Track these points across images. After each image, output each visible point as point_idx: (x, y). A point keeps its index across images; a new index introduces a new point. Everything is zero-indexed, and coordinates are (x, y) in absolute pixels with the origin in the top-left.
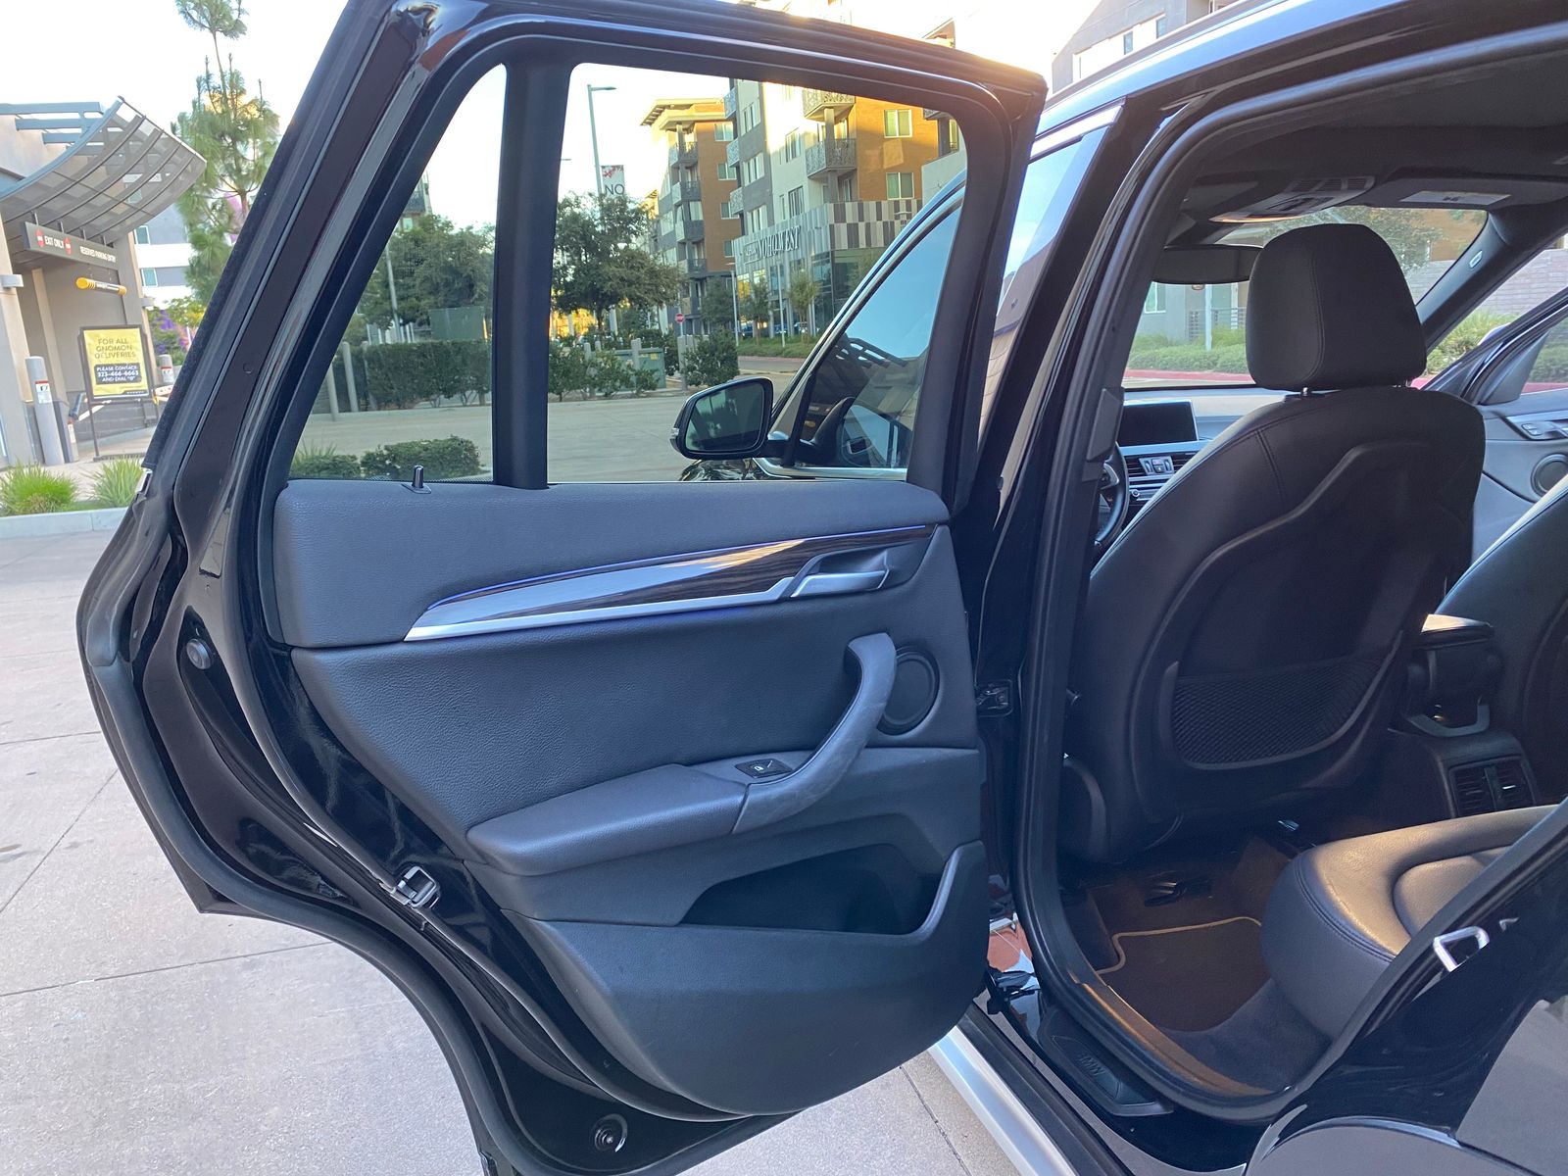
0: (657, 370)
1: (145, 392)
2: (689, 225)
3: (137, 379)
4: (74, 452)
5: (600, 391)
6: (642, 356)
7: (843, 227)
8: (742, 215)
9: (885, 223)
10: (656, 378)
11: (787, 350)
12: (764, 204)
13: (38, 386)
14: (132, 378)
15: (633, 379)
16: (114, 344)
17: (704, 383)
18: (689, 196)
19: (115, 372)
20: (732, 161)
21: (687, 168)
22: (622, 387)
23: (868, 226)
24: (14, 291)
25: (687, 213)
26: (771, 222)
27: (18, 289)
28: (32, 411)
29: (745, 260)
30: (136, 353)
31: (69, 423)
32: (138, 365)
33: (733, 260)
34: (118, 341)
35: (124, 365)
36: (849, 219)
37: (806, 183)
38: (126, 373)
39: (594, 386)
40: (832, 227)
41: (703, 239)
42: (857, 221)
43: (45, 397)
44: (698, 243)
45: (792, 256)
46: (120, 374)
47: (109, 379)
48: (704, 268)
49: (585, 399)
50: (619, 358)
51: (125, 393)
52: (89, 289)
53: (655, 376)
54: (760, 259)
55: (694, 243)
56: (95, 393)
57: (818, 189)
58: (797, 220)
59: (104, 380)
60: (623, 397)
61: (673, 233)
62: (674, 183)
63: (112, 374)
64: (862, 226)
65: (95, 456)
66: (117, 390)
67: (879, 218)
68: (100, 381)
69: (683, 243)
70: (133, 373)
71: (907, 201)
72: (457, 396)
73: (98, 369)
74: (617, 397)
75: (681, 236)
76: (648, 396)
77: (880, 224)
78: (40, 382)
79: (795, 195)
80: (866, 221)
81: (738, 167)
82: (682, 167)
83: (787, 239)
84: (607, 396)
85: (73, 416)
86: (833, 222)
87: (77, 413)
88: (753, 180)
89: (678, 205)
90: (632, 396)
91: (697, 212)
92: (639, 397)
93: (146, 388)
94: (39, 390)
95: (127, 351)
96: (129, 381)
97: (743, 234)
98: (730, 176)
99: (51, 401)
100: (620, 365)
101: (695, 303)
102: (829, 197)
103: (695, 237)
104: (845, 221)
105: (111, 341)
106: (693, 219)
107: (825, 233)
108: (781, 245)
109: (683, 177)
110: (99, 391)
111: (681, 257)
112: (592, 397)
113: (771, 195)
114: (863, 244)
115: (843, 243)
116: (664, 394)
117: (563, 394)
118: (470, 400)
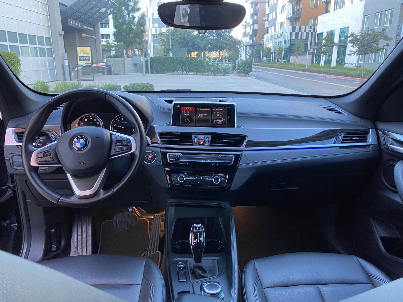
0: (229, 69)
1: (90, 64)
2: (254, 31)
3: (89, 60)
4: (72, 78)
5: (213, 73)
6: (226, 64)
7: (294, 33)
8: (267, 28)
9: (307, 33)
10: (229, 71)
11: (273, 66)
12: (274, 26)
13: (65, 60)
14: (88, 60)
15: (223, 71)
16: (84, 51)
17: (242, 73)
18: (255, 22)
19: (84, 58)
20: (266, 14)
21: (255, 15)
22: (219, 73)
23: (302, 33)
24: (62, 36)
25: (254, 27)
26: (275, 30)
27: (63, 35)
28: (63, 66)
29: (267, 41)
30: (89, 54)
31: (72, 70)
32: (89, 57)
33: (264, 40)
34: (85, 50)
35: (86, 56)
36: (296, 31)
37: (285, 20)
38: (86, 59)
39: (212, 72)
40: (291, 33)
41: (257, 35)
42: (298, 31)
43: (66, 63)
44: (256, 36)
45: (279, 40)
46: (85, 59)
47: (82, 60)
48: (256, 42)
49: (209, 75)
50: (220, 64)
51: (86, 64)
52: (85, 37)
53: (229, 70)
54: (271, 40)
55: (254, 35)
56: (79, 63)
57: (289, 22)
58: (282, 30)
59: (81, 60)
60: (219, 75)
61: (249, 32)
62: (251, 19)
63: (83, 59)
64: (300, 33)
65: (77, 79)
66: (84, 63)
67: (305, 31)
68: (80, 60)
69: (251, 35)
70: (88, 59)
71: (314, 27)
72: (176, 72)
73: (80, 57)
74: (217, 75)
75: (251, 33)
76: (226, 76)
77: (305, 33)
78: (66, 60)
79: (282, 23)
80: (301, 32)
81: (268, 15)
82: (254, 15)
83: (278, 35)
84: (215, 75)
85: (73, 69)
86: (292, 31)
87: (74, 68)
88: (272, 19)
89: (251, 25)
90: (222, 75)
91: (256, 27)
92: (224, 76)
93: (91, 63)
94: (65, 61)
95: (87, 53)
96: (87, 61)
97: (267, 34)
98: (266, 18)
99: (68, 64)
100: (219, 66)
101: (252, 51)
102: (292, 24)
103: (255, 33)
104: (295, 31)
105: (83, 50)
106: (255, 29)
107: (289, 34)
108: (277, 37)
109: (254, 18)
110: (80, 63)
111: (250, 39)
112: (211, 75)
113: (276, 23)
114: (299, 38)
115: (294, 38)
116: (230, 75)
117: (203, 73)
118: (179, 73)
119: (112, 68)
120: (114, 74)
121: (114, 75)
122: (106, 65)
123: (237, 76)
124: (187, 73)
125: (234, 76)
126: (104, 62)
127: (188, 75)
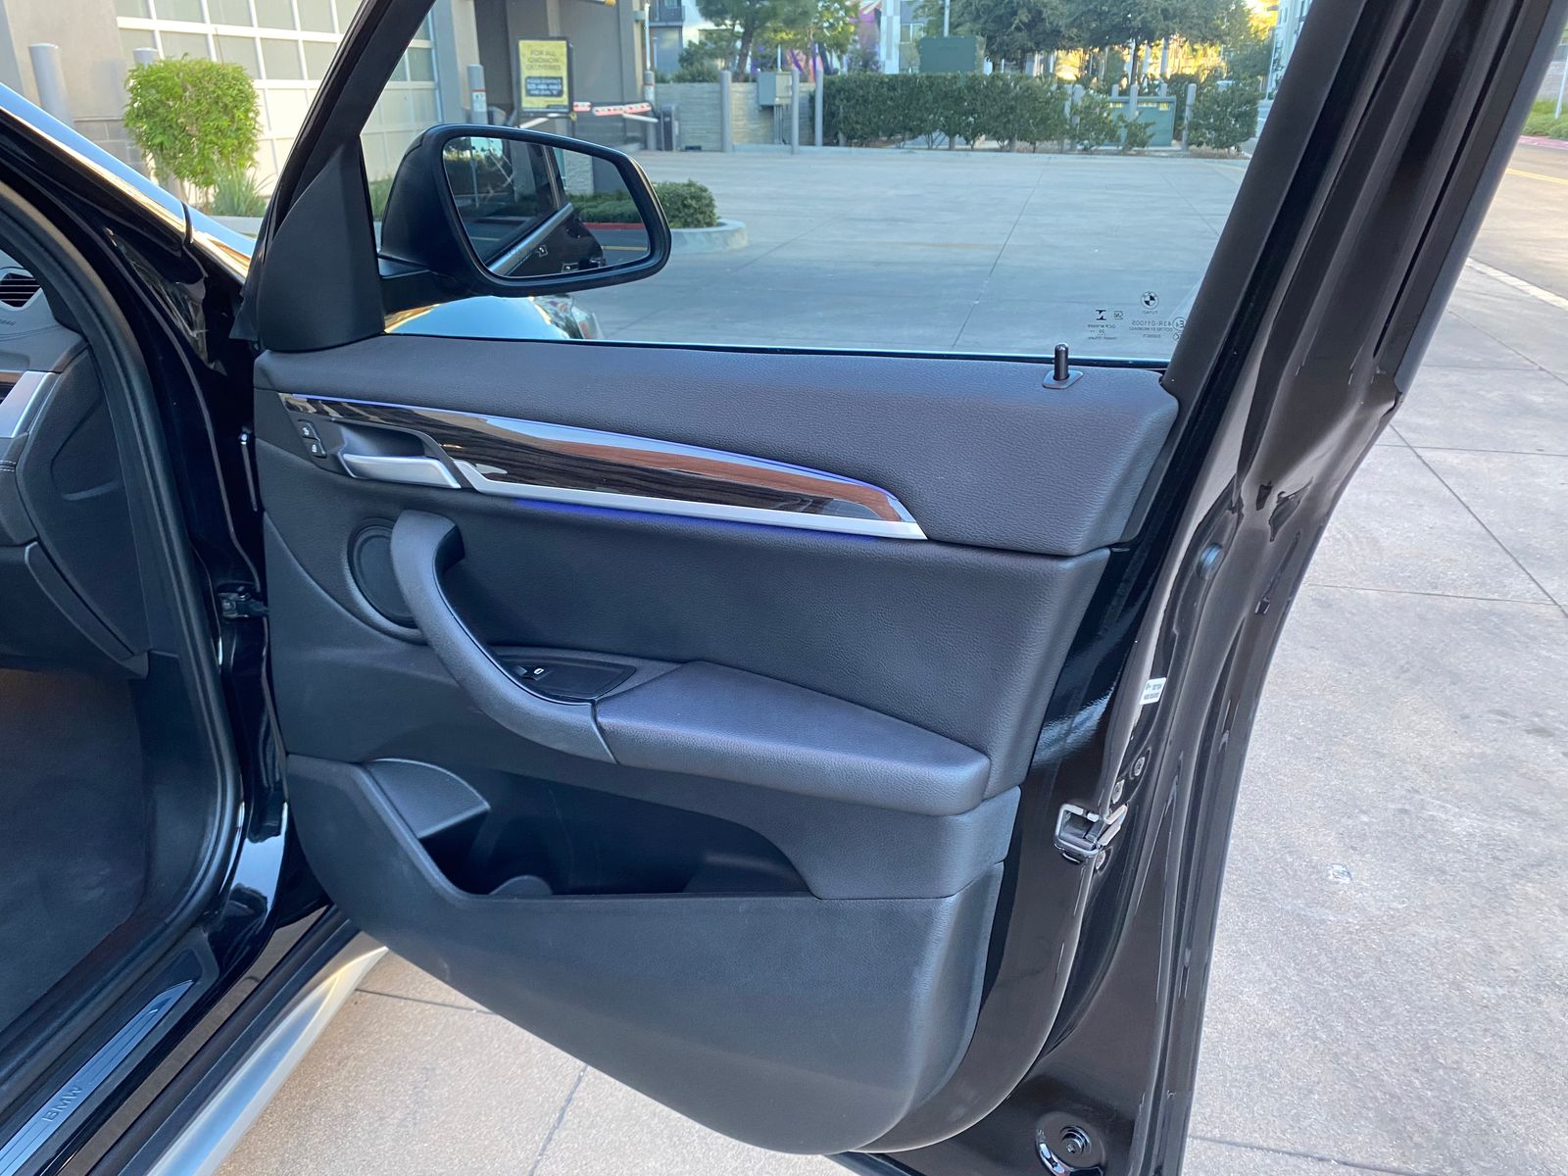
0: (1156, 123)
1: (565, 107)
3: (560, 94)
5: (1080, 143)
10: (1148, 134)
13: (475, 94)
14: (555, 92)
15: (1123, 133)
16: (544, 56)
17: (1208, 145)
19: (543, 85)
22: (1106, 142)
28: (469, 117)
30: (562, 66)
32: (561, 78)
34: (548, 53)
35: (549, 78)
38: (551, 87)
39: (1074, 138)
43: (480, 105)
46: (545, 87)
47: (537, 92)
49: (1061, 152)
51: (548, 106)
53: (1149, 131)
56: (524, 106)
59: (532, 92)
60: (1107, 153)
66: (540, 102)
68: (529, 93)
70: (556, 87)
72: (921, 138)
73: (529, 81)
74: (1098, 153)
76: (1138, 154)
78: (477, 90)
84: (1086, 150)
90: (1118, 153)
92: (1125, 155)
94: (474, 98)
95: (553, 64)
96: (552, 95)
99: (485, 110)
105: (542, 52)
110: (527, 103)
112: (1072, 150)
116: (1157, 154)
117: (1037, 143)
118: (938, 141)
119: (676, 125)
120: (683, 146)
121: (682, 150)
122: (651, 114)
123: (1185, 156)
124: (967, 143)
125: (1172, 157)
126: (647, 99)
127: (972, 149)
